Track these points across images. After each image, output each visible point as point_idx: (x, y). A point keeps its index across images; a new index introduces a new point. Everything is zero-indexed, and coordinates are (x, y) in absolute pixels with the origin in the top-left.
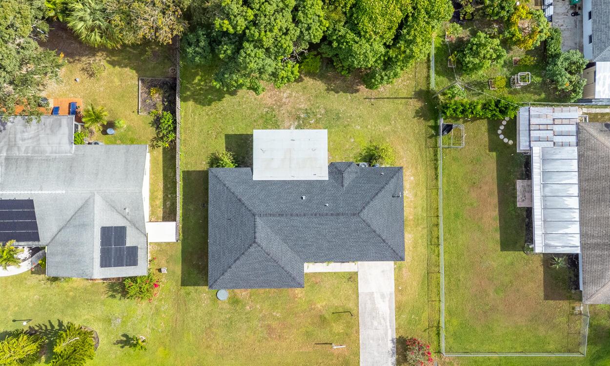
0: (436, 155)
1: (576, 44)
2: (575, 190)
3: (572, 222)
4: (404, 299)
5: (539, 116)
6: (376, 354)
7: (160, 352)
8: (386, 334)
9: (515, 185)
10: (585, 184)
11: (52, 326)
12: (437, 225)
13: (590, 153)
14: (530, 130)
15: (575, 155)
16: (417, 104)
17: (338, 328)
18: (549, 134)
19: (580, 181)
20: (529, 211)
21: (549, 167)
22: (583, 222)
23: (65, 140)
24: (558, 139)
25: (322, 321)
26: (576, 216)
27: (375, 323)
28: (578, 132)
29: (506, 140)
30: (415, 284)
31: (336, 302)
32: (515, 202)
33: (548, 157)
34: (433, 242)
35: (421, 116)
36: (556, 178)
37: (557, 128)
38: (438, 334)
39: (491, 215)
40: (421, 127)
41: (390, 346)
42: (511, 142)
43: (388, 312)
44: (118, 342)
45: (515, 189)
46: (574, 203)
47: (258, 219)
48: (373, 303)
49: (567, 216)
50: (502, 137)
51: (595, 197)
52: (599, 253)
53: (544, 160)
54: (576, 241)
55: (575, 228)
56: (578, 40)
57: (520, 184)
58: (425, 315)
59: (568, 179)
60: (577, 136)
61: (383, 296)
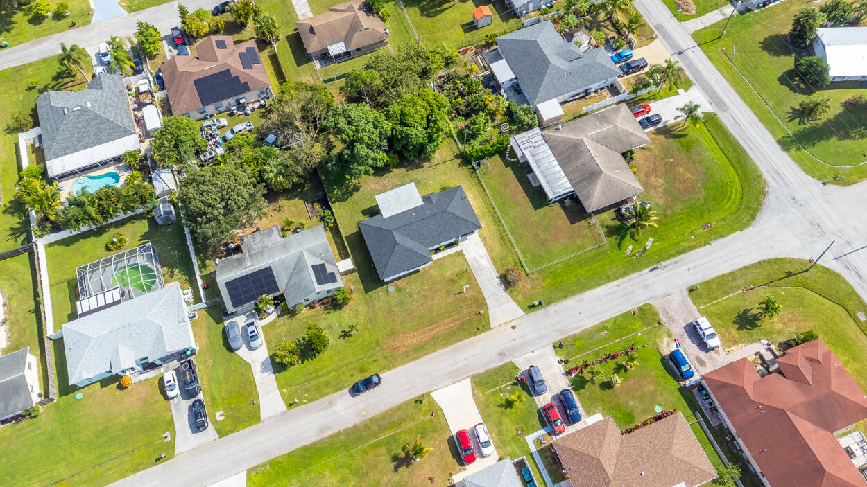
0: (479, 180)
2: (556, 163)
3: (562, 177)
4: (494, 254)
5: (520, 139)
6: (491, 288)
9: (527, 178)
10: (559, 158)
11: (299, 341)
12: (495, 212)
13: (554, 143)
15: (548, 148)
16: (459, 161)
18: (530, 144)
19: (556, 158)
20: (540, 186)
22: (567, 176)
23: (277, 236)
24: (535, 145)
25: (453, 282)
26: (563, 174)
27: (484, 273)
28: (543, 137)
29: (512, 160)
30: (497, 245)
31: (457, 269)
32: (531, 185)
33: (534, 154)
34: (497, 221)
35: (462, 166)
36: (543, 162)
37: (533, 140)
38: (522, 266)
39: (522, 196)
40: (466, 170)
41: (497, 281)
42: (515, 160)
43: (488, 264)
44: (341, 336)
45: (528, 180)
46: (558, 168)
47: (393, 232)
48: (478, 263)
50: (509, 159)
51: (567, 161)
52: (581, 185)
53: (533, 156)
54: (569, 185)
57: (529, 176)
58: (510, 259)
59: (549, 159)
60: (544, 139)
61: (481, 257)
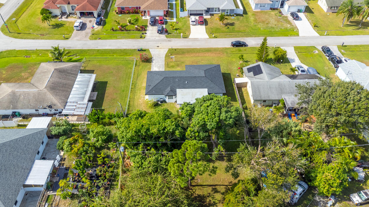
1: (49, 146)
2: (73, 89)
5: (81, 111)
6: (159, 60)
7: (234, 60)
8: (155, 63)
10: (69, 90)
13: (63, 98)
14: (87, 107)
15: (69, 99)
17: (172, 64)
18: (78, 106)
19: (70, 92)
21: (82, 96)
22: (75, 81)
24: (76, 104)
26: (76, 83)
28: (65, 106)
31: (173, 69)
32: (98, 94)
33: (82, 99)
36: (80, 93)
37: (74, 108)
38: (136, 64)
39: (109, 91)
46: (75, 86)
47: (204, 75)
49: (80, 83)
51: (67, 86)
52: (72, 72)
53: (84, 98)
54: (78, 76)
55: (78, 79)
56: (48, 148)
58: (140, 68)
60: (66, 105)
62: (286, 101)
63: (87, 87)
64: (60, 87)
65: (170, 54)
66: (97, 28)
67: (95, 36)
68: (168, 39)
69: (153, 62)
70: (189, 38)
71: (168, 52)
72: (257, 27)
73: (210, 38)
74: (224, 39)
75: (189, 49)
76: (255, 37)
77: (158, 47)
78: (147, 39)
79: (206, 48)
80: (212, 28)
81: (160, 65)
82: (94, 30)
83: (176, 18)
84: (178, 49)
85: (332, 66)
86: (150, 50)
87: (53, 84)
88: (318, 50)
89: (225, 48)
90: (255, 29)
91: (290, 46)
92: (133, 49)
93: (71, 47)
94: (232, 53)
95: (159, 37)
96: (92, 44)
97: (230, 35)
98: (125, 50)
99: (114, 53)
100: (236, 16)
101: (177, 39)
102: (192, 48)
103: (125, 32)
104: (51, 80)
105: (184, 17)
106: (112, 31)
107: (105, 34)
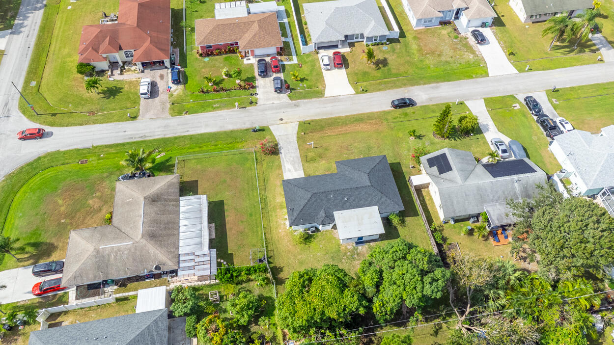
0: (267, 246)
2: (182, 229)
3: (184, 212)
6: (289, 147)
8: (285, 155)
9: (216, 236)
14: (210, 260)
15: (180, 249)
16: (282, 275)
17: (311, 154)
18: (197, 260)
19: (178, 235)
21: (198, 240)
22: (178, 213)
23: (491, 212)
24: (192, 257)
25: (321, 156)
26: (181, 216)
30: (272, 179)
31: (315, 165)
32: (215, 226)
33: (199, 246)
34: (264, 200)
35: (279, 268)
36: (193, 234)
37: (192, 264)
38: (256, 159)
39: (230, 217)
41: (282, 151)
43: (286, 165)
44: (424, 136)
45: (216, 233)
46: (182, 223)
48: (294, 167)
49: (187, 215)
53: (201, 243)
54: (182, 203)
55: (182, 209)
59: (186, 235)
61: (289, 171)
62: (490, 215)
63: (201, 223)
64: (161, 230)
65: (303, 133)
66: (176, 90)
67: (178, 108)
68: (294, 102)
69: (281, 153)
70: (325, 96)
71: (298, 128)
72: (425, 63)
73: (357, 93)
74: (378, 93)
75: (329, 119)
76: (425, 84)
77: (281, 119)
78: (260, 105)
79: (354, 115)
80: (356, 71)
81: (293, 158)
82: (172, 95)
83: (297, 55)
84: (312, 121)
85: (543, 134)
86: (271, 128)
87: (150, 226)
88: (520, 103)
89: (384, 112)
90: (422, 69)
91: (478, 99)
92: (245, 129)
93: (147, 135)
94: (395, 120)
95: (279, 98)
96: (178, 125)
97: (385, 83)
98: (232, 131)
99: (216, 140)
100: (390, 43)
101: (306, 100)
102: (333, 116)
103: (222, 93)
104: (145, 220)
105: (308, 53)
106: (201, 93)
107: (191, 101)
